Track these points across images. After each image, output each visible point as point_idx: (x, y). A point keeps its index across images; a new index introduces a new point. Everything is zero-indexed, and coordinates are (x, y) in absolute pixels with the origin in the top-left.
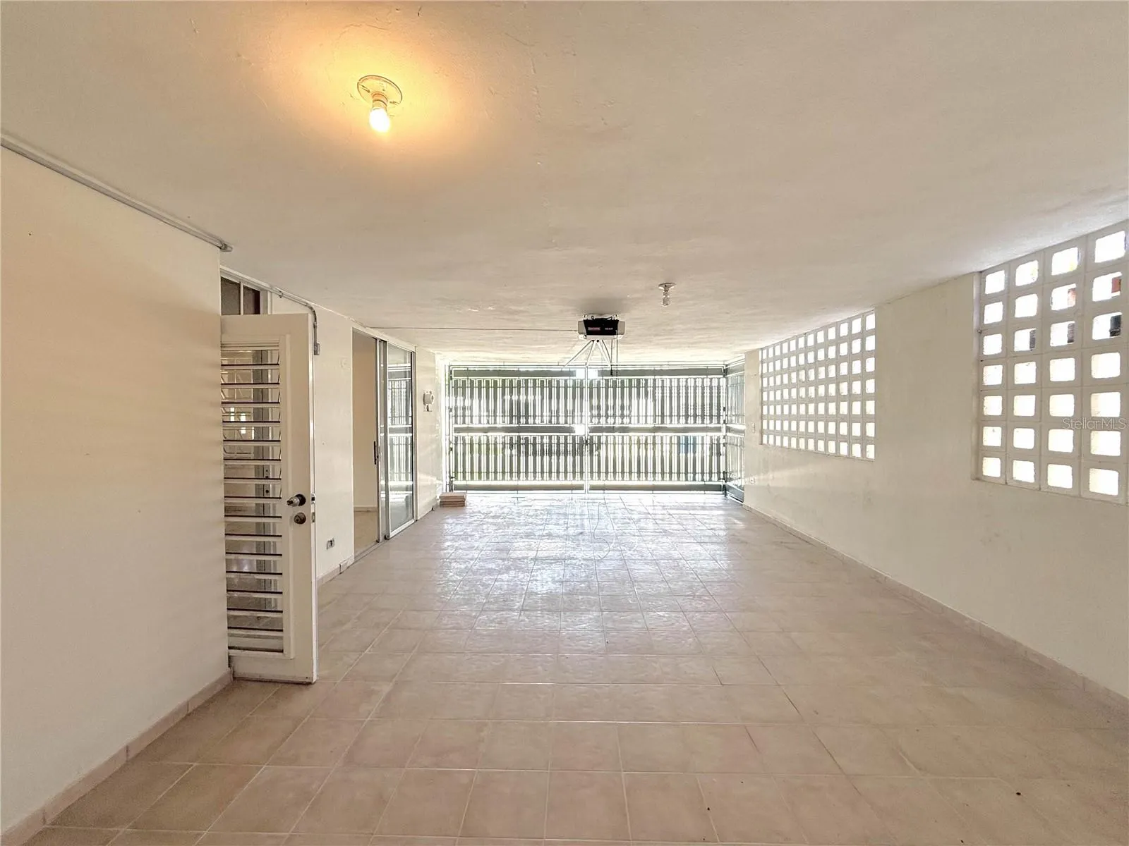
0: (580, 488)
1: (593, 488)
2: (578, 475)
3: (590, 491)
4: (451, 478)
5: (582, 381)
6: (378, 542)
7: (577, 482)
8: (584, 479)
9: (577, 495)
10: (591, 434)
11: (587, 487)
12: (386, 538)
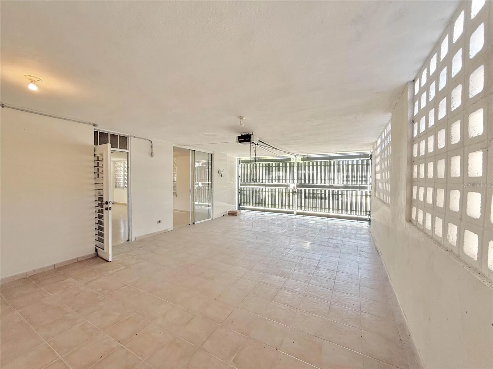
0: (292, 213)
1: (298, 214)
2: (291, 207)
3: (296, 215)
4: (239, 204)
5: (294, 163)
6: (190, 224)
7: (291, 210)
8: (294, 209)
9: (290, 216)
10: (297, 188)
11: (295, 213)
12: (194, 224)
